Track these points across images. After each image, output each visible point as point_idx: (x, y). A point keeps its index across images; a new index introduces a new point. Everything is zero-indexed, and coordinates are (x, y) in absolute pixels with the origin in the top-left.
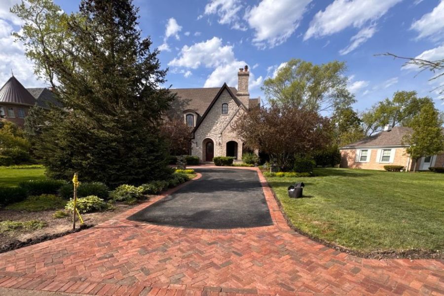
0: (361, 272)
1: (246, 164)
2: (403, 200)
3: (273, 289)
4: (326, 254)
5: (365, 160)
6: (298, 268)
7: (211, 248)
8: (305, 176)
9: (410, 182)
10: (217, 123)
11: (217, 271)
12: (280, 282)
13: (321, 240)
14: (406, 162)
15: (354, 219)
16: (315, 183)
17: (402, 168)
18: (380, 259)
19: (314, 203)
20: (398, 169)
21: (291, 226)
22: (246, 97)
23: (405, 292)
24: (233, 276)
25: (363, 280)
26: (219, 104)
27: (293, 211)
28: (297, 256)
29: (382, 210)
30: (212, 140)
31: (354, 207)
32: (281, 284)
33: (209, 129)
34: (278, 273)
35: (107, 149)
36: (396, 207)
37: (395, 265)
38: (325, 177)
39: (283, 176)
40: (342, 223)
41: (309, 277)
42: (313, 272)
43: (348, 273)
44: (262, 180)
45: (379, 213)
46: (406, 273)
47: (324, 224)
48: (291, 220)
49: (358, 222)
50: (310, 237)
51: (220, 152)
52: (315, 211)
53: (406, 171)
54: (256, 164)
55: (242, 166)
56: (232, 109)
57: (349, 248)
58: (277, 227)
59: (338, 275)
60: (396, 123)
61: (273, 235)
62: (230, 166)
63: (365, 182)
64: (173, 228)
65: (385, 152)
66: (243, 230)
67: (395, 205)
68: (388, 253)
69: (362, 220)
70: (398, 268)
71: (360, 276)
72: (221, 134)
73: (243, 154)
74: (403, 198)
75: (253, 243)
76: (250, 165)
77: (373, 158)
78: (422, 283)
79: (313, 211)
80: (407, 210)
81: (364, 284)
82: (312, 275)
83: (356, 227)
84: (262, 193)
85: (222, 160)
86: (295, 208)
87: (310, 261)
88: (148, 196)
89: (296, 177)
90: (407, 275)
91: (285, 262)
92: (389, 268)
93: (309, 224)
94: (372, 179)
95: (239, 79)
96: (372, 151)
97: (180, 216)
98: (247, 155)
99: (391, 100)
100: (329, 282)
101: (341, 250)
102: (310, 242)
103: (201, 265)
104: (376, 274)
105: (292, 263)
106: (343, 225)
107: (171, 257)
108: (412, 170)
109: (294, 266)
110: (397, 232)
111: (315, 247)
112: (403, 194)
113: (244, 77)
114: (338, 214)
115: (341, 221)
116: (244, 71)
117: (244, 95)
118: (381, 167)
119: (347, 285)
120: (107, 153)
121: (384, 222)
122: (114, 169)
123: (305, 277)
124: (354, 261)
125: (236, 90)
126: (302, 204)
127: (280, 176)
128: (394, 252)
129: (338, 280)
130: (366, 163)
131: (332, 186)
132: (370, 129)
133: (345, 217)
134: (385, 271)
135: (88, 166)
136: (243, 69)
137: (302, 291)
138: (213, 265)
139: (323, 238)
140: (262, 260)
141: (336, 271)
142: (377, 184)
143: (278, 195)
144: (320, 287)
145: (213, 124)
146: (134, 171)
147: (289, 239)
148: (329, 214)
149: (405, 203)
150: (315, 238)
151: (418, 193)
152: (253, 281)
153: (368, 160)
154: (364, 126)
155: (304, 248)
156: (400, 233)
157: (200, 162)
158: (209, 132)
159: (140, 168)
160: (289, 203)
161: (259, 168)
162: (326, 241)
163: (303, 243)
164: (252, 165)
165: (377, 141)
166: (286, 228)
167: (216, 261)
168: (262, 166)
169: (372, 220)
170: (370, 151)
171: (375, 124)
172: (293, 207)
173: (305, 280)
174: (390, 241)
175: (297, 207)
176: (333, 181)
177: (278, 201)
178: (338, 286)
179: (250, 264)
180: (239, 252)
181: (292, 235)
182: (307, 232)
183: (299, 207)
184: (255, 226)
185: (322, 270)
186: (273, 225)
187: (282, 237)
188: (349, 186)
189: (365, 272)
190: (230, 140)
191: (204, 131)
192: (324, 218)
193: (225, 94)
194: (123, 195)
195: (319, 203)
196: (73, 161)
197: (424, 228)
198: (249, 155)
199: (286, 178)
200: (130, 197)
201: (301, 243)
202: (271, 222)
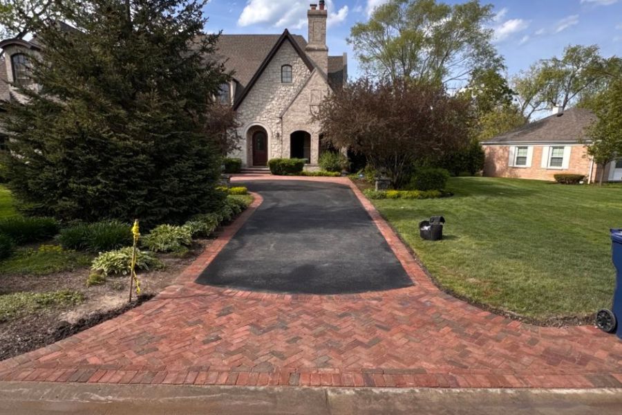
0: (539, 343)
1: (325, 172)
2: (585, 239)
3: (443, 367)
4: (495, 323)
5: (524, 163)
6: (465, 343)
7: (345, 322)
8: (433, 197)
9: (595, 206)
10: (273, 99)
11: (368, 350)
12: (448, 359)
13: (485, 305)
14: (588, 168)
15: (522, 273)
16: (452, 211)
17: (581, 178)
18: (560, 327)
19: (462, 248)
20: (576, 180)
21: (439, 287)
22: (323, 54)
23: (589, 363)
24: (389, 355)
25: (543, 352)
26: (275, 67)
27: (435, 263)
28: (460, 327)
29: (557, 258)
30: (264, 129)
31: (520, 253)
32: (450, 361)
33: (259, 109)
34: (443, 349)
35: (128, 166)
36: (575, 251)
37: (577, 333)
38: (464, 199)
39: (399, 196)
40: (507, 280)
41: (480, 352)
42: (484, 347)
43: (524, 345)
44: (368, 205)
45: (554, 264)
46: (590, 342)
47: (485, 282)
48: (438, 277)
49: (528, 277)
50: (469, 301)
51: (278, 150)
52: (467, 262)
53: (589, 183)
54: (344, 171)
55: (320, 175)
56: (300, 75)
57: (522, 315)
58: (421, 289)
59: (514, 347)
60: (569, 97)
61: (419, 300)
62: (298, 175)
63: (529, 208)
64: (276, 295)
65: (555, 150)
66: (376, 294)
67: (574, 249)
68: (569, 319)
69: (534, 274)
70: (581, 336)
71: (540, 348)
72: (281, 118)
73: (320, 153)
74: (584, 237)
75: (396, 312)
76: (334, 173)
77: (537, 160)
78: (608, 353)
79: (464, 263)
80: (591, 257)
81: (545, 357)
82: (484, 350)
83: (527, 285)
84: (378, 231)
85: (283, 165)
86: (438, 259)
87: (477, 333)
88: (201, 241)
89: (419, 198)
90: (592, 344)
91: (447, 336)
92: (570, 337)
93: (463, 282)
94: (539, 202)
95: (310, 22)
96: (534, 149)
97: (273, 276)
98: (328, 156)
99: (561, 58)
100: (505, 356)
101: (512, 316)
102: (470, 307)
103: (344, 344)
104: (557, 344)
105: (456, 336)
106: (510, 283)
107: (300, 336)
108: (597, 181)
109: (460, 340)
110: (578, 291)
111: (478, 314)
112: (585, 228)
113: (319, 19)
114: (500, 266)
115: (506, 277)
116: (318, 8)
117: (319, 50)
118: (550, 175)
119: (525, 359)
120: (128, 172)
121: (561, 277)
122: (139, 197)
123: (477, 353)
124: (529, 331)
125: (306, 42)
126: (445, 252)
127: (394, 198)
128: (575, 317)
129: (515, 353)
130: (525, 168)
131: (481, 217)
132: (529, 106)
133: (510, 271)
134: (566, 341)
135: (97, 194)
136: (316, 5)
137: (477, 367)
138: (358, 343)
139: (487, 302)
140: (417, 335)
141: (511, 343)
142: (546, 211)
143: (404, 235)
144: (496, 362)
145: (267, 100)
146: (171, 200)
147: (443, 306)
148: (488, 266)
149: (588, 245)
150: (476, 302)
151: (605, 227)
152: (416, 360)
153: (529, 163)
154: (518, 101)
155: (466, 316)
156: (583, 292)
157: (242, 168)
158: (258, 114)
159: (181, 194)
160: (425, 249)
161: (351, 179)
162: (491, 306)
163: (461, 310)
164: (336, 173)
165: (541, 131)
166: (433, 289)
167: (360, 339)
168: (356, 176)
169: (546, 274)
170: (531, 149)
171: (536, 97)
172: (433, 256)
173: (477, 356)
174: (571, 304)
175: (439, 256)
176: (478, 206)
177: (407, 246)
178: (515, 360)
179: (404, 341)
180: (384, 326)
181: (445, 299)
182: (463, 294)
183: (442, 256)
184: (390, 289)
185: (494, 343)
186: (413, 285)
187: (432, 302)
188: (505, 215)
189: (544, 343)
190: (298, 129)
191: (249, 113)
192: (483, 272)
193: (287, 49)
194: (166, 243)
195: (470, 248)
196: (71, 185)
197: (611, 284)
198: (332, 156)
199: (404, 201)
200: (178, 245)
201: (459, 310)
202: (410, 280)
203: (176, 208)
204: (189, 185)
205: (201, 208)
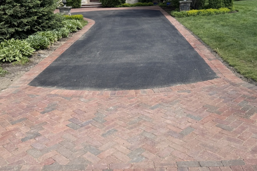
7: (158, 113)
11: (181, 141)
44: (174, 22)
61: (226, 90)
84: (183, 39)
147: (248, 94)
167: (173, 129)
184: (198, 81)
186: (217, 77)
187: (237, 91)
202: (215, 74)
203: (21, 28)
204: (29, 9)
205: (42, 27)
